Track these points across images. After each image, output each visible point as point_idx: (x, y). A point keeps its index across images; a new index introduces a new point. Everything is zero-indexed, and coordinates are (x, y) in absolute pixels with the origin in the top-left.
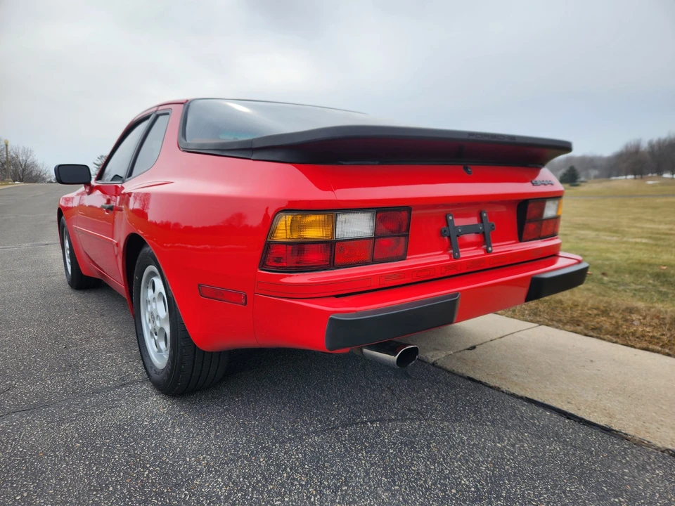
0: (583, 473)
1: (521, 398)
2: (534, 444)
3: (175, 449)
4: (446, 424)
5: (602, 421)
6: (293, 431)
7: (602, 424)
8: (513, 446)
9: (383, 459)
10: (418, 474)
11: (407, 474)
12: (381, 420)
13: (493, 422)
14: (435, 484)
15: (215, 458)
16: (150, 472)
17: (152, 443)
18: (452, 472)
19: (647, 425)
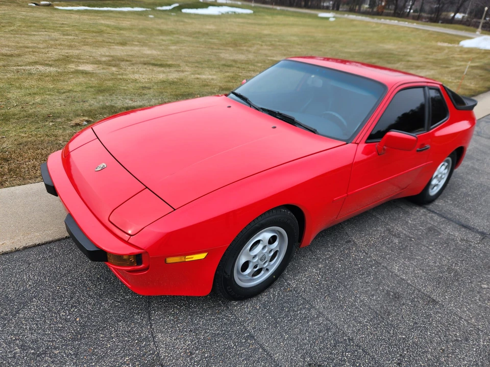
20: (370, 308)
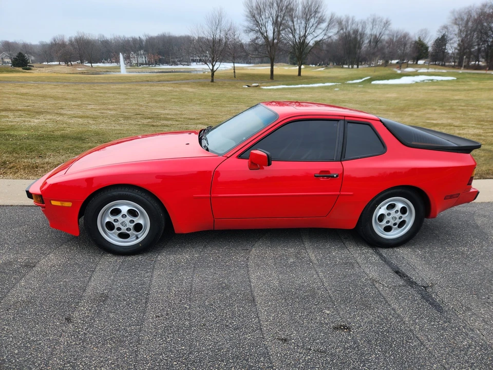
20: (191, 286)
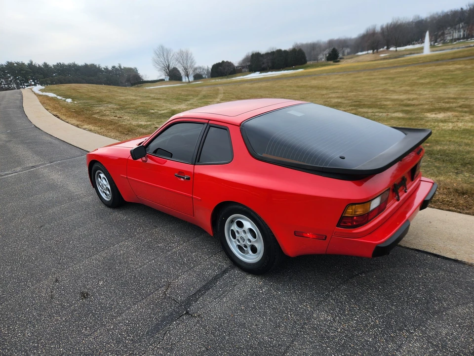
0: (458, 284)
1: (412, 249)
2: (433, 273)
3: (289, 303)
4: (392, 269)
5: (453, 257)
6: (331, 285)
7: (453, 258)
8: (425, 275)
9: (380, 291)
10: (399, 296)
11: (394, 296)
12: (364, 272)
13: (410, 264)
14: (408, 299)
15: (311, 303)
16: (291, 315)
17: (276, 302)
18: (411, 292)
19: (470, 255)
